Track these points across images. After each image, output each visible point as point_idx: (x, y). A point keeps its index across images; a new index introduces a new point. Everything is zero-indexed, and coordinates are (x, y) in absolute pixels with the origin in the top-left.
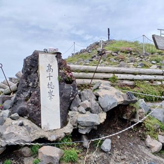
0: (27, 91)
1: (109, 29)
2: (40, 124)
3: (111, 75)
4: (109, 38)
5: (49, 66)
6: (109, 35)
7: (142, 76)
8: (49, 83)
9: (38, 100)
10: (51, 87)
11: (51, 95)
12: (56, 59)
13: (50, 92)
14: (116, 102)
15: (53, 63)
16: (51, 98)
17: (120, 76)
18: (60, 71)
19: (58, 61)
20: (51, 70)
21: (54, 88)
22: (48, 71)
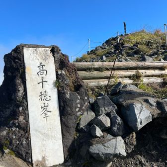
0: (8, 108)
1: (124, 24)
2: (30, 160)
3: (134, 72)
4: (125, 32)
5: (41, 66)
6: (125, 29)
8: (41, 93)
9: (25, 121)
10: (46, 98)
11: (46, 112)
12: (51, 55)
13: (43, 106)
14: (151, 115)
15: (47, 61)
16: (46, 117)
17: (145, 73)
18: (59, 72)
19: (54, 57)
20: (45, 72)
21: (50, 99)
22: (39, 73)
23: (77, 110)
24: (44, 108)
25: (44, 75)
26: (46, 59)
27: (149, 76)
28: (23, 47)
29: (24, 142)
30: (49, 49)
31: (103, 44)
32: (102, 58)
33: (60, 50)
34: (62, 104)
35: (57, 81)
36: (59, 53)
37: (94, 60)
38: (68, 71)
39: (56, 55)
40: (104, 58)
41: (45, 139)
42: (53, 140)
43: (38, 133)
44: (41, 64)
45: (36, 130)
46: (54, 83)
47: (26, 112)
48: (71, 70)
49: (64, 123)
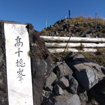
1: (69, 11)
3: (79, 44)
4: (69, 17)
5: (18, 39)
6: (70, 15)
7: (103, 44)
8: (18, 60)
9: (3, 83)
10: (21, 64)
11: (21, 76)
12: (26, 31)
13: (19, 71)
14: (98, 78)
15: (23, 35)
16: (21, 79)
17: (86, 45)
18: (32, 45)
19: (29, 32)
20: (21, 44)
21: (25, 66)
22: (16, 45)
23: (45, 74)
24: (20, 72)
25: (20, 47)
26: (22, 33)
27: (88, 48)
28: (4, 23)
29: (3, 101)
30: (25, 26)
31: (55, 23)
32: (55, 33)
33: (33, 27)
34: (34, 70)
35: (30, 51)
36: (32, 29)
37: (50, 35)
38: (39, 44)
39: (30, 31)
40: (57, 33)
41: (19, 97)
42: (26, 98)
43: (14, 93)
44: (18, 37)
45: (13, 91)
46: (28, 53)
47: (5, 76)
48: (41, 42)
49: (35, 84)
